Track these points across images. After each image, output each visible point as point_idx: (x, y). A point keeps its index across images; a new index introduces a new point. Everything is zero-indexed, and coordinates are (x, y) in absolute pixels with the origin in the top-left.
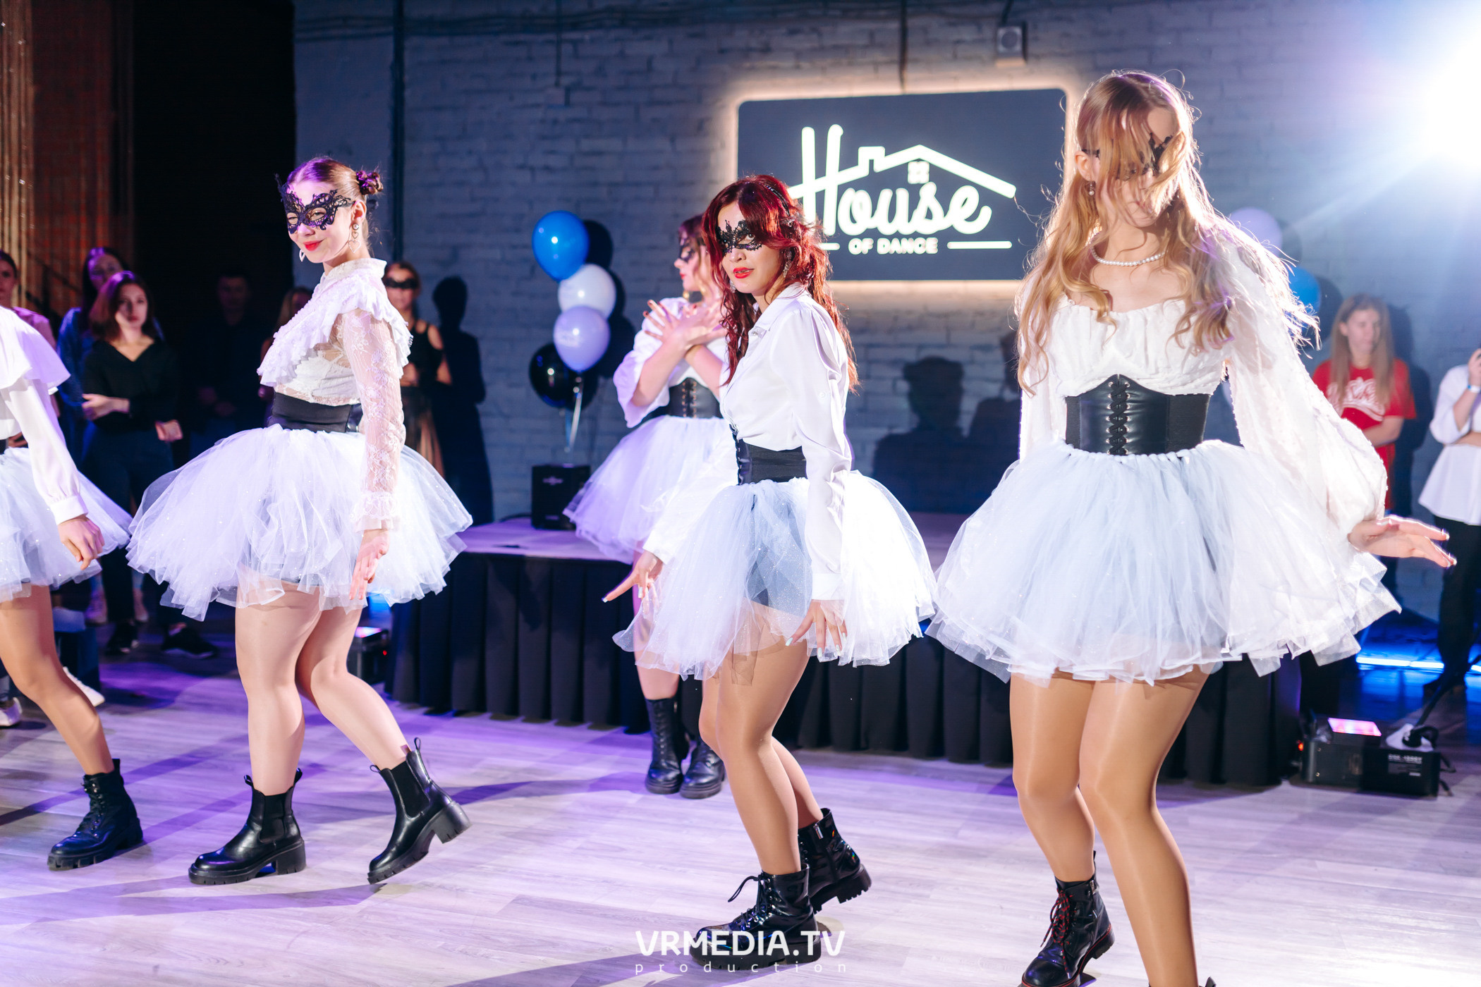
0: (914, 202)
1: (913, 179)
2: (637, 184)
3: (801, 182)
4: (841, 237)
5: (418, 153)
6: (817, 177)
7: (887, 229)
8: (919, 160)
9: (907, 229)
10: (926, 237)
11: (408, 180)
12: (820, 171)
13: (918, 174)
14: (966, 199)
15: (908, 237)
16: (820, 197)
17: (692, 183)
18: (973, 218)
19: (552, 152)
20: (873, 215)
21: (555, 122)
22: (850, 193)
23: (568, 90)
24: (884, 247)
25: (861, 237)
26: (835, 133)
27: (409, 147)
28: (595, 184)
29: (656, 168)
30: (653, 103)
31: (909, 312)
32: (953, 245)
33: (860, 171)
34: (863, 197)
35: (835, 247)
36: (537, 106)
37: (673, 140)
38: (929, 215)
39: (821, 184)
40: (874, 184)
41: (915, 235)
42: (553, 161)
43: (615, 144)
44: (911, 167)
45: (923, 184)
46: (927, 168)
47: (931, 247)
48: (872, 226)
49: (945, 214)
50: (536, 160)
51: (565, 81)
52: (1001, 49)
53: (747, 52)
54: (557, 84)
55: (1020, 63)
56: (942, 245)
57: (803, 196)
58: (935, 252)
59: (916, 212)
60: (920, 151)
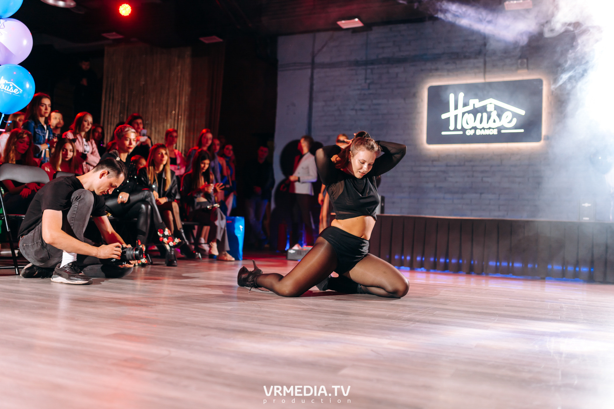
0: (489, 118)
1: (488, 110)
2: (392, 114)
3: (449, 111)
4: (463, 130)
5: (318, 105)
6: (455, 110)
7: (479, 126)
8: (491, 103)
9: (487, 126)
10: (493, 129)
11: (313, 114)
12: (456, 108)
13: (490, 108)
14: (507, 116)
15: (487, 129)
16: (456, 117)
17: (411, 113)
18: (510, 122)
19: (363, 104)
20: (474, 122)
21: (365, 94)
22: (467, 114)
23: (369, 84)
24: (478, 132)
25: (471, 129)
26: (461, 95)
27: (314, 104)
28: (378, 114)
29: (399, 109)
30: (398, 88)
31: (487, 155)
32: (503, 131)
33: (470, 108)
34: (471, 116)
35: (461, 133)
36: (358, 89)
37: (405, 99)
38: (494, 121)
39: (456, 112)
40: (475, 112)
41: (490, 128)
42: (363, 107)
43: (384, 101)
44: (488, 106)
45: (492, 112)
46: (494, 106)
47: (495, 132)
48: (474, 126)
49: (500, 121)
50: (358, 107)
51: (368, 81)
52: (519, 66)
53: (431, 70)
54: (365, 82)
55: (525, 71)
56: (499, 131)
57: (449, 117)
58: (497, 134)
59: (490, 121)
60: (491, 100)
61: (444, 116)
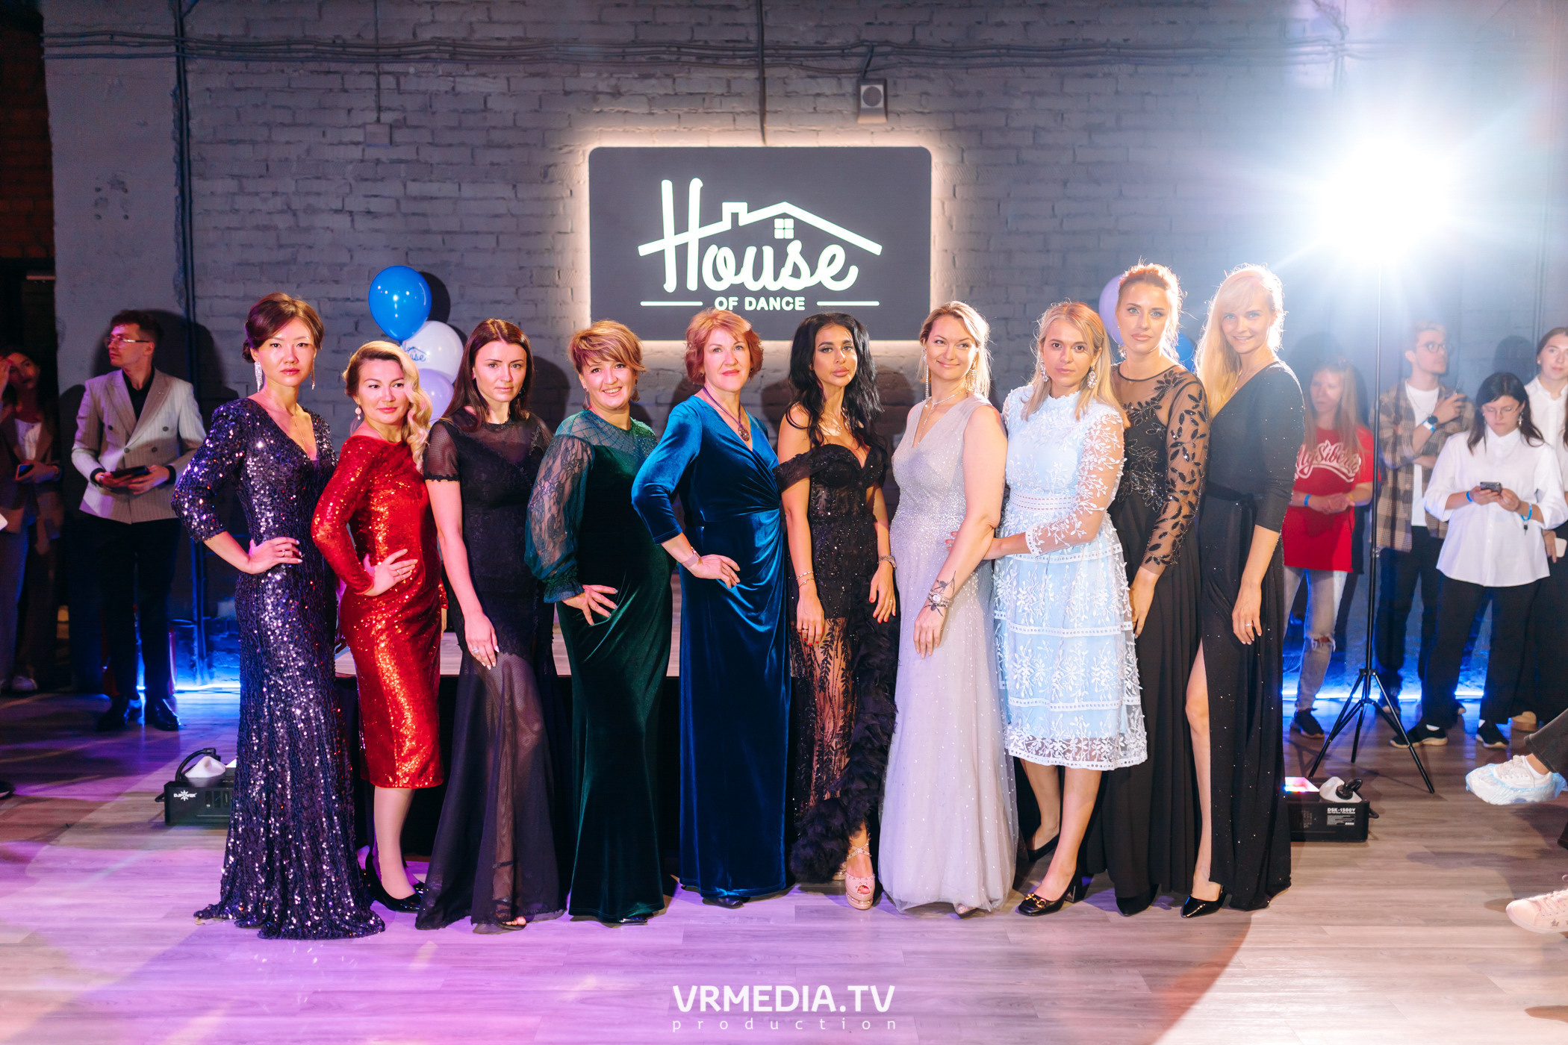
0: (780, 260)
1: (779, 235)
2: (477, 233)
3: (662, 237)
4: (706, 295)
5: (210, 192)
6: (676, 233)
7: (753, 286)
8: (784, 216)
9: (774, 286)
10: (794, 294)
11: (198, 221)
12: (681, 226)
13: (783, 230)
14: (833, 257)
15: (775, 294)
16: (682, 251)
17: (539, 233)
18: (839, 276)
19: (375, 196)
20: (737, 272)
21: (378, 162)
22: (713, 249)
23: (391, 127)
24: (750, 305)
25: (727, 293)
26: (696, 185)
27: (197, 184)
28: (427, 232)
29: (496, 216)
30: (490, 145)
31: (776, 371)
32: (820, 304)
33: (724, 225)
34: (727, 252)
35: (697, 303)
36: (357, 144)
37: (514, 186)
38: (796, 273)
39: (682, 238)
40: (738, 239)
41: (783, 293)
42: (375, 205)
43: (448, 189)
44: (778, 223)
45: (790, 241)
46: (790, 223)
47: (799, 304)
49: (811, 275)
50: (355, 204)
51: (387, 117)
52: (864, 105)
53: (594, 95)
54: (378, 120)
55: (882, 120)
56: (810, 303)
57: (662, 252)
58: (803, 308)
59: (783, 271)
60: (784, 207)
61: (645, 250)
